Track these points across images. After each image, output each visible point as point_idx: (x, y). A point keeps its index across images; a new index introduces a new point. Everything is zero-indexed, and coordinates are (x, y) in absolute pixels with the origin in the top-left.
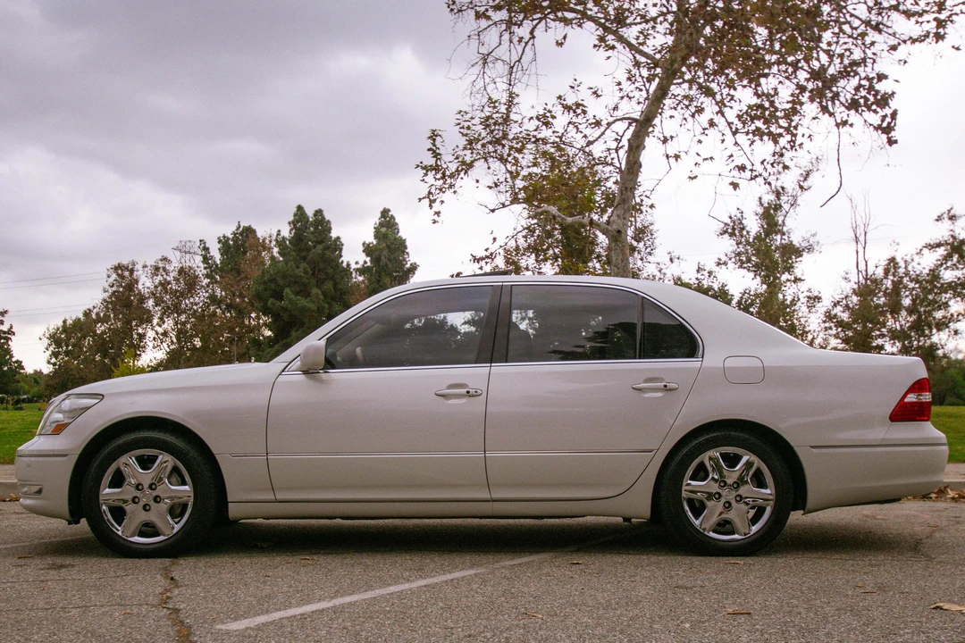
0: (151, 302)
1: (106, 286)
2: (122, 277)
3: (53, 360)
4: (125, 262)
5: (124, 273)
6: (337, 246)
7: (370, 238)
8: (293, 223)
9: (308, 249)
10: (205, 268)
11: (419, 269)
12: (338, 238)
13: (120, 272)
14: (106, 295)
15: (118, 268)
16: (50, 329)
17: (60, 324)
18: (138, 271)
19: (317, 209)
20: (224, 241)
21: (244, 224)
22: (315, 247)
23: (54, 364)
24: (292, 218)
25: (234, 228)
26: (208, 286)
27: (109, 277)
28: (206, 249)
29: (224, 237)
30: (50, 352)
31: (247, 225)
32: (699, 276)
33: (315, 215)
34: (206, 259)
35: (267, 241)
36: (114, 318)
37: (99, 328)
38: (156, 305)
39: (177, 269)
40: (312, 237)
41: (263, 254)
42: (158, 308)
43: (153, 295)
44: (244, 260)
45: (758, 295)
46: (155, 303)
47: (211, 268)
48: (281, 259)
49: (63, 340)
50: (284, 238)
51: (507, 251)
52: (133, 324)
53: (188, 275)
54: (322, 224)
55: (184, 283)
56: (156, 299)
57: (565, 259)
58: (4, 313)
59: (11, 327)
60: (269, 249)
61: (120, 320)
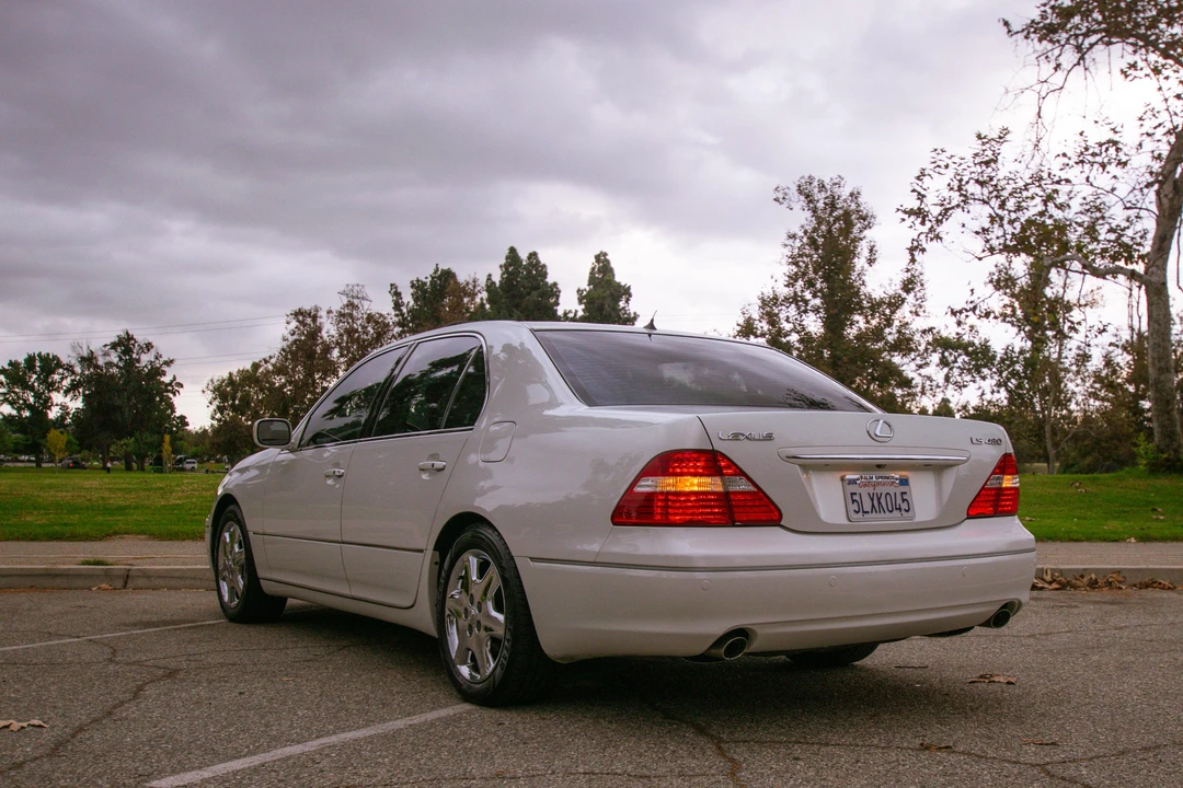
0: (336, 353)
1: (286, 333)
2: (303, 323)
3: (218, 416)
4: (307, 307)
5: (306, 318)
6: (553, 292)
7: (585, 285)
8: (505, 267)
9: (521, 297)
10: (396, 315)
11: (639, 319)
12: (555, 284)
13: (301, 318)
14: (285, 344)
15: (298, 314)
16: (215, 381)
17: (226, 376)
18: (321, 317)
19: (531, 251)
20: (418, 286)
21: (443, 266)
22: (529, 294)
23: (219, 420)
24: (503, 261)
25: (432, 272)
26: (399, 335)
27: (288, 323)
28: (398, 294)
29: (418, 281)
30: (213, 407)
31: (446, 268)
32: (960, 330)
33: (529, 258)
34: (397, 306)
35: (470, 286)
36: (293, 370)
37: (279, 381)
38: (342, 356)
39: (365, 316)
40: (525, 282)
41: (466, 300)
42: (342, 360)
43: (338, 344)
44: (444, 306)
45: (1022, 352)
46: (341, 353)
47: (402, 315)
48: (488, 306)
49: (229, 393)
50: (494, 283)
51: (763, 301)
52: (317, 377)
53: (377, 323)
54: (536, 269)
55: (372, 331)
56: (341, 348)
57: (826, 311)
58: (169, 363)
59: (175, 379)
60: (473, 295)
61: (299, 372)
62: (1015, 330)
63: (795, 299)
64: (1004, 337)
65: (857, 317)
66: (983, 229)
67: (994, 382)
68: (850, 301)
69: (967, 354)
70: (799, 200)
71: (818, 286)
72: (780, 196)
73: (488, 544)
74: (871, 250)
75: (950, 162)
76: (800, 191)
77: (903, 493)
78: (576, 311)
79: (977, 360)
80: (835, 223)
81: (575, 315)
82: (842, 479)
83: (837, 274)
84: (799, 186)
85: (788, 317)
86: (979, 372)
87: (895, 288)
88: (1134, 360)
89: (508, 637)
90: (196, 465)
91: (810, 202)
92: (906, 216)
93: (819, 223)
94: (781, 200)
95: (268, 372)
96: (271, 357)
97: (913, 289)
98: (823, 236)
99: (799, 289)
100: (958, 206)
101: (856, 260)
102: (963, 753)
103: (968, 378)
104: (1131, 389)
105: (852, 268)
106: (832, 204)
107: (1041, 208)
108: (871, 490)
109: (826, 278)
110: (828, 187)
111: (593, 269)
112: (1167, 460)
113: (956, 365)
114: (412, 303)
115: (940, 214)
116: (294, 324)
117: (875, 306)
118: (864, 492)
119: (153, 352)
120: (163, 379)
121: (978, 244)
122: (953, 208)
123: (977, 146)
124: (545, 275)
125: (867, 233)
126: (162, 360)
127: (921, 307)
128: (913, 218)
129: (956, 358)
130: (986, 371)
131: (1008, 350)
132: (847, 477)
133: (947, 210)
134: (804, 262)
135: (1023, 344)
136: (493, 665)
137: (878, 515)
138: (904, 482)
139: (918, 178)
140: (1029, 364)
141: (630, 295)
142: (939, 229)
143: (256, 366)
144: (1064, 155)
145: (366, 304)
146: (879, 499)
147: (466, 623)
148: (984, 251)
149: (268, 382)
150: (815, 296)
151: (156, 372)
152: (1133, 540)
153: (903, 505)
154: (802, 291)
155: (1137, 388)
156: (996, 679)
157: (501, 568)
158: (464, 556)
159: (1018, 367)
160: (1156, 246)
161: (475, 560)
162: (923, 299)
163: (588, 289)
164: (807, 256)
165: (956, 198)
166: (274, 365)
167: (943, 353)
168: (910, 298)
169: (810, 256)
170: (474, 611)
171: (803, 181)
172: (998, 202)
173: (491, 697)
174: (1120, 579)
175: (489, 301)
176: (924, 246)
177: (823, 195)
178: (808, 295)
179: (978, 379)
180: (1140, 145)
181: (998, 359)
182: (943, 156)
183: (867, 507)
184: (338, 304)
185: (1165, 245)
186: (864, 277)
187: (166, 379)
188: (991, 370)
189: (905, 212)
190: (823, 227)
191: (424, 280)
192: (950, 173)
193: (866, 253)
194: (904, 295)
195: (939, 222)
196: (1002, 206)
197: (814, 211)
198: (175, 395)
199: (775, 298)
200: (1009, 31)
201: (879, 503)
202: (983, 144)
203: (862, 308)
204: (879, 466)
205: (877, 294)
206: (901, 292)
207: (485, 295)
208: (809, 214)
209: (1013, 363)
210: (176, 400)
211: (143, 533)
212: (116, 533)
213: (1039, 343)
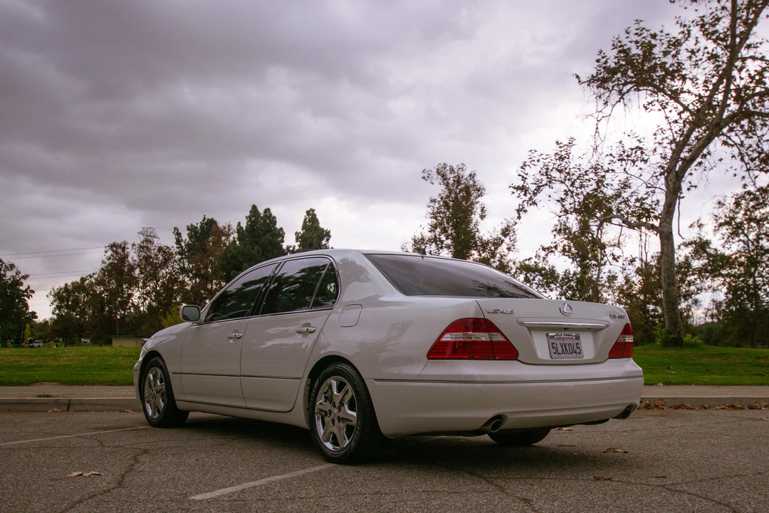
0: (137, 271)
1: (105, 258)
2: (116, 252)
3: (57, 312)
4: (119, 242)
5: (118, 249)
6: (280, 234)
7: (300, 230)
8: (249, 218)
9: (259, 236)
10: (178, 248)
12: (281, 229)
13: (114, 249)
14: (104, 266)
15: (113, 246)
16: (55, 289)
17: (63, 285)
18: (128, 248)
19: (266, 208)
20: (191, 229)
22: (265, 235)
23: (58, 315)
24: (248, 214)
25: (201, 220)
26: (180, 260)
27: (106, 252)
28: (179, 234)
29: (192, 225)
30: (54, 306)
31: (210, 218)
32: (537, 260)
33: (265, 212)
34: (178, 242)
35: (226, 230)
36: (109, 282)
37: (99, 289)
38: (141, 273)
39: (157, 248)
40: (262, 227)
41: (223, 238)
42: (142, 276)
43: (139, 266)
44: (208, 242)
45: (575, 274)
46: (140, 271)
47: (182, 247)
48: (238, 242)
49: (63, 297)
50: (242, 228)
51: (415, 241)
52: (124, 287)
53: (164, 252)
54: (269, 219)
55: (161, 258)
56: (141, 269)
57: (455, 247)
58: (25, 277)
59: (29, 287)
60: (228, 235)
61: (113, 284)
62: (571, 260)
63: (435, 240)
64: (563, 265)
65: (473, 252)
66: (561, 198)
67: (558, 293)
68: (469, 241)
69: (541, 275)
70: (438, 178)
71: (449, 232)
72: (426, 175)
73: (344, 373)
74: (482, 210)
75: (540, 158)
76: (438, 173)
77: (577, 344)
78: (294, 246)
79: (547, 279)
80: (460, 193)
81: (294, 248)
82: (547, 335)
83: (462, 224)
84: (438, 170)
85: (431, 251)
86: (549, 287)
87: (498, 234)
88: (643, 279)
89: (359, 423)
90: (41, 344)
91: (445, 179)
92: (515, 191)
93: (450, 193)
94: (426, 178)
95: (92, 283)
96: (94, 274)
97: (509, 234)
98: (452, 201)
99: (437, 233)
100: (546, 184)
101: (473, 216)
102: (618, 481)
103: (542, 290)
104: (642, 297)
105: (470, 221)
106: (458, 181)
107: (595, 186)
108: (561, 342)
109: (455, 227)
110: (456, 170)
111: (305, 220)
112: (673, 338)
113: (534, 282)
114: (188, 239)
115: (535, 190)
116: (110, 253)
117: (485, 245)
118: (558, 342)
119: (15, 270)
120: (21, 288)
121: (558, 208)
122: (543, 186)
123: (556, 149)
124: (275, 223)
125: (480, 199)
126: (21, 275)
127: (513, 245)
128: (519, 191)
129: (534, 278)
130: (553, 286)
131: (567, 273)
132: (550, 334)
133: (539, 187)
134: (441, 217)
135: (576, 269)
136: (347, 442)
137: (565, 355)
138: (578, 338)
139: (522, 168)
140: (580, 282)
141: (330, 236)
142: (535, 199)
143: (83, 280)
144: (611, 155)
145: (155, 241)
146: (565, 347)
147: (330, 419)
148: (561, 212)
149: (92, 290)
150: (447, 238)
151: (17, 283)
152: (661, 384)
153: (577, 350)
154: (440, 235)
155: (645, 297)
156: (617, 450)
157: (354, 386)
158: (328, 381)
159: (572, 283)
160: (666, 211)
161: (335, 382)
162: (515, 241)
163: (302, 232)
164: (443, 213)
165: (545, 180)
166: (96, 279)
167: (526, 275)
168: (507, 240)
169: (444, 213)
170: (336, 411)
171: (440, 166)
172: (570, 183)
173: (348, 459)
174: (663, 404)
175: (239, 239)
176: (526, 208)
177: (453, 175)
178: (443, 237)
179: (548, 290)
180: (655, 150)
181: (560, 278)
182: (535, 154)
183: (560, 351)
184: (138, 240)
185: (671, 210)
186: (478, 227)
187: (23, 288)
188: (556, 285)
189: (514, 188)
190: (453, 195)
191: (196, 225)
192: (541, 164)
193: (479, 211)
194: (503, 238)
195: (535, 194)
196: (572, 185)
197: (447, 185)
198: (29, 298)
199: (423, 239)
200: (580, 81)
201: (566, 349)
202: (561, 147)
203: (476, 246)
204: (566, 329)
205: (486, 237)
206: (501, 236)
207: (236, 235)
208: (443, 187)
209: (570, 281)
210: (30, 302)
211: (55, 381)
212: (37, 381)
213: (585, 268)
